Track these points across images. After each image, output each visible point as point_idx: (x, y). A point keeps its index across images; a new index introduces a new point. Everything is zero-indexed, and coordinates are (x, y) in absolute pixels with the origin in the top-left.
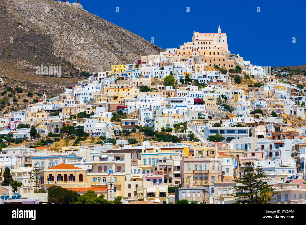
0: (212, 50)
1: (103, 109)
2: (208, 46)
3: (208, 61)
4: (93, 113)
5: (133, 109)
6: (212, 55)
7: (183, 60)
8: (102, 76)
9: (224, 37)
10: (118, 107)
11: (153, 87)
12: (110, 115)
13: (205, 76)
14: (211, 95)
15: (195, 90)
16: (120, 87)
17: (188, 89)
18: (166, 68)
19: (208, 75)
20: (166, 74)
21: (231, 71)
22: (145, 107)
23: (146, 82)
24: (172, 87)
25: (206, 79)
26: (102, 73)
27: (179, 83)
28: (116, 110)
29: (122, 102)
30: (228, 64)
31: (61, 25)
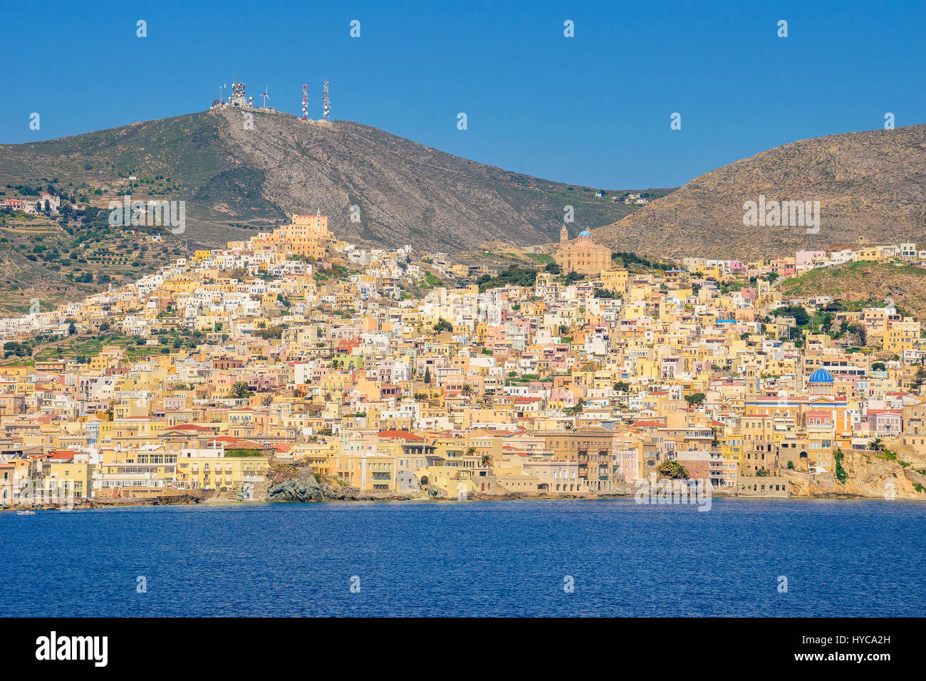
0: (304, 236)
1: (153, 305)
2: (303, 230)
3: (297, 248)
4: (141, 309)
5: (181, 307)
6: (303, 242)
7: (267, 248)
8: (181, 263)
9: (325, 220)
10: (169, 303)
11: (220, 279)
12: (157, 312)
13: (283, 267)
14: (274, 290)
15: (260, 284)
16: (183, 280)
17: (254, 283)
18: (244, 258)
19: (286, 265)
20: (240, 264)
21: (319, 260)
22: (196, 303)
23: (214, 274)
24: (237, 280)
25: (282, 271)
26: (183, 260)
27: (251, 275)
28: (166, 305)
29: (176, 297)
30: (319, 252)
31: (287, 154)
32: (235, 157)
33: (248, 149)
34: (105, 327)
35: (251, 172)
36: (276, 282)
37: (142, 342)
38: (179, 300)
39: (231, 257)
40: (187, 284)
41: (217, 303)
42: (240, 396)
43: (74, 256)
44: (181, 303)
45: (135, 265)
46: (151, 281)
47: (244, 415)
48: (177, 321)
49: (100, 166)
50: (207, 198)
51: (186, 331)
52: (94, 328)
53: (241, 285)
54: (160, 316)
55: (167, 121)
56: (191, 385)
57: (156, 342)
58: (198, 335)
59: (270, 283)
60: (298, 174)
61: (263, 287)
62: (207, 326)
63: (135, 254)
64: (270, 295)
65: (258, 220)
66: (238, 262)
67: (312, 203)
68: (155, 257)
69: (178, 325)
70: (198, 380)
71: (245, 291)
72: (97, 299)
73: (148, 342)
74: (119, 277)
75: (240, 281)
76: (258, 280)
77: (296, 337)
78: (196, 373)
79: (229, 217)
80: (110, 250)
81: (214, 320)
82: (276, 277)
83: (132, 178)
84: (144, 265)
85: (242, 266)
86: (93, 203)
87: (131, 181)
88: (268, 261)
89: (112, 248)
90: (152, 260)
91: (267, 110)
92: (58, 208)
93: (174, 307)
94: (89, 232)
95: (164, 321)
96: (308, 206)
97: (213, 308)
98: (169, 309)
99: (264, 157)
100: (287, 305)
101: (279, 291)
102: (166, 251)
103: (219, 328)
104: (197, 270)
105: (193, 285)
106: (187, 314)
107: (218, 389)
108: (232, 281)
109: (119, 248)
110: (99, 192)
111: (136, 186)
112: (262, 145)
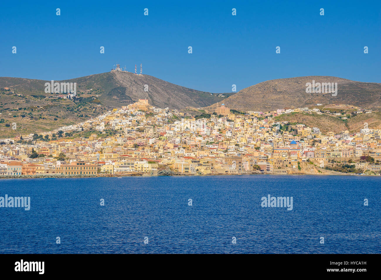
0: (142, 105)
1: (103, 123)
2: (142, 103)
3: (140, 108)
4: (100, 124)
5: (111, 124)
6: (142, 106)
7: (132, 108)
8: (110, 112)
9: (147, 101)
13: (137, 113)
14: (135, 119)
15: (131, 118)
18: (126, 110)
20: (126, 112)
21: (146, 111)
22: (115, 123)
23: (119, 115)
26: (110, 111)
27: (128, 115)
29: (109, 121)
30: (146, 109)
31: (132, 83)
32: (118, 84)
33: (121, 82)
34: (91, 129)
35: (122, 88)
36: (135, 117)
37: (101, 133)
38: (110, 122)
39: (123, 110)
40: (112, 118)
41: (120, 123)
42: (135, 147)
43: (78, 110)
44: (111, 123)
45: (94, 112)
46: (102, 117)
47: (138, 152)
48: (110, 127)
49: (83, 86)
50: (111, 95)
51: (112, 130)
52: (88, 129)
53: (126, 118)
54: (105, 126)
55: (100, 74)
56: (122, 144)
57: (105, 133)
58: (116, 131)
59: (134, 117)
60: (135, 89)
61: (132, 118)
62: (118, 129)
63: (94, 110)
64: (134, 121)
65: (125, 100)
66: (125, 112)
67: (139, 96)
68: (99, 110)
69: (110, 128)
70: (123, 143)
71: (127, 119)
72: (88, 121)
73: (103, 133)
74: (90, 116)
75: (126, 117)
76: (130, 117)
77: (148, 132)
78: (123, 141)
79: (117, 100)
80: (87, 108)
81: (120, 127)
82: (135, 116)
83: (91, 89)
84: (96, 112)
85: (126, 113)
86: (81, 96)
87: (91, 90)
88: (133, 111)
89: (88, 108)
90: (98, 111)
91: (126, 72)
92: (72, 97)
93: (109, 123)
94: (81, 104)
95: (107, 127)
96: (138, 97)
97: (119, 124)
98: (107, 124)
99: (126, 84)
100: (139, 123)
101: (136, 119)
102: (102, 109)
103: (121, 129)
104: (114, 114)
105: (113, 118)
106: (113, 126)
107: (129, 145)
108: (124, 117)
109: (89, 108)
110: (83, 93)
111: (92, 91)
112: (125, 81)
